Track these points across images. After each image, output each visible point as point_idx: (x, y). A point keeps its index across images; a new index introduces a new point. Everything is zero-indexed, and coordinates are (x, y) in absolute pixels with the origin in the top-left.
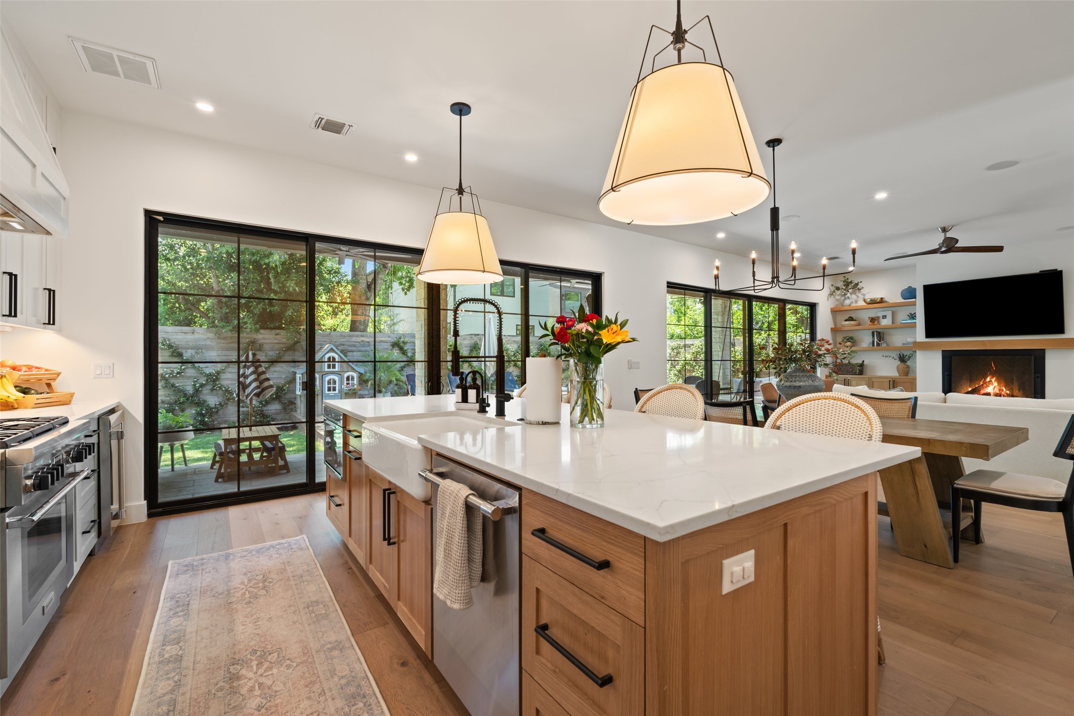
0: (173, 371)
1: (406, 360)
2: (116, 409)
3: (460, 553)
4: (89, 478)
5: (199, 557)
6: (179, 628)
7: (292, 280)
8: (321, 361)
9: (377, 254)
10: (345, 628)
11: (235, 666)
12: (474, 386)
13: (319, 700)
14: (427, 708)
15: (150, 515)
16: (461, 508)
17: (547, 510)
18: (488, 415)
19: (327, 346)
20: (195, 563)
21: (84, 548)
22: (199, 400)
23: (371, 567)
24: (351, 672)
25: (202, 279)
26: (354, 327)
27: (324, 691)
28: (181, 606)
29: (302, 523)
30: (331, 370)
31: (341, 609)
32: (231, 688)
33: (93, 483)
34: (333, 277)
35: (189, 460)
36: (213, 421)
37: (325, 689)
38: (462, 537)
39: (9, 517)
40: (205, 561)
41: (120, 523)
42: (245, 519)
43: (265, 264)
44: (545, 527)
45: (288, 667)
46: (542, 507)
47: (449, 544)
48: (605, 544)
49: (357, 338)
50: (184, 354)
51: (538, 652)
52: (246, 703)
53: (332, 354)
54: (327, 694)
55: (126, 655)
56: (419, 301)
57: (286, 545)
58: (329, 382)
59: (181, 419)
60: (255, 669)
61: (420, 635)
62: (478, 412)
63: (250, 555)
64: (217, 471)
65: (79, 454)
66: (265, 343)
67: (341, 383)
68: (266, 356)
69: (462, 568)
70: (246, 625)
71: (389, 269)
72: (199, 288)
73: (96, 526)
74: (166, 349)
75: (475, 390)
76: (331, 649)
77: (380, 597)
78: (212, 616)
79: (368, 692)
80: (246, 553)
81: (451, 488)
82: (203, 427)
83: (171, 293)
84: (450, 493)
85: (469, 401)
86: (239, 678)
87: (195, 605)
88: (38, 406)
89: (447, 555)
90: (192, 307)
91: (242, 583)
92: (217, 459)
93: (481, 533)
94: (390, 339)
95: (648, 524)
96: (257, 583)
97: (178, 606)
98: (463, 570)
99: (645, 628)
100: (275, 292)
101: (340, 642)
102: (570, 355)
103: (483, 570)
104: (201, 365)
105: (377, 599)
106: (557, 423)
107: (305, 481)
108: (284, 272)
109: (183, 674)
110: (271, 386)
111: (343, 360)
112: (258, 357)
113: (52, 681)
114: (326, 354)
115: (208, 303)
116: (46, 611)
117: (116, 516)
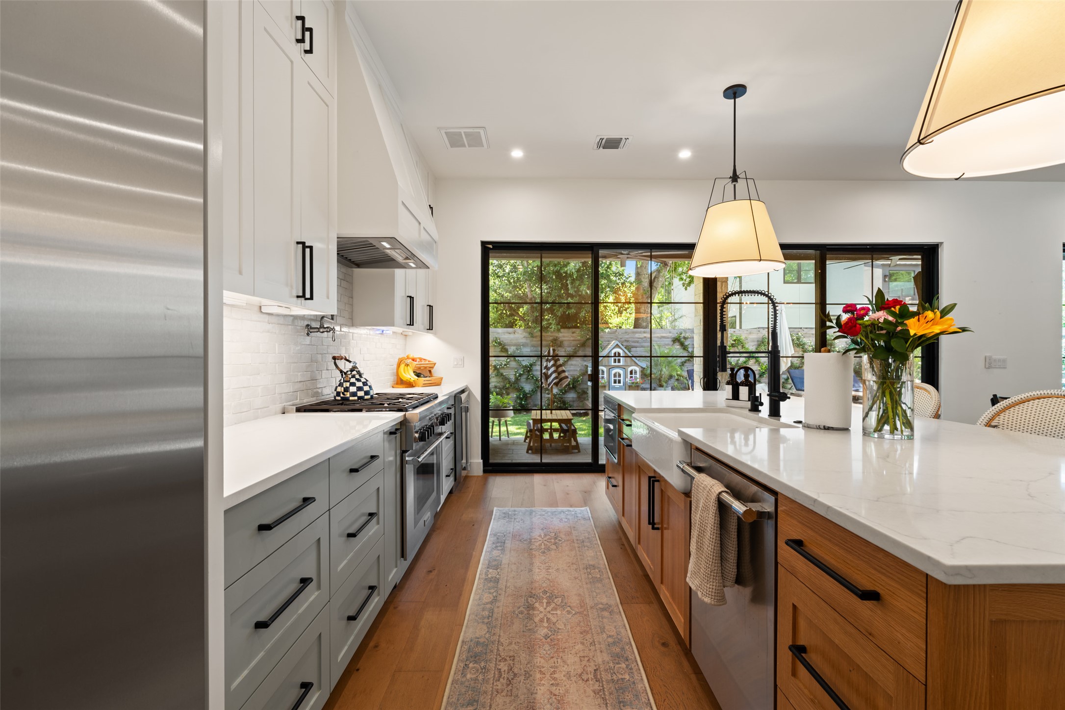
0: (502, 363)
1: (687, 355)
2: (465, 390)
3: (712, 548)
4: (449, 438)
5: (513, 509)
6: (497, 558)
7: (585, 285)
8: (608, 355)
9: (653, 254)
10: (615, 595)
11: (532, 599)
12: (746, 383)
13: (590, 648)
14: (683, 693)
15: (485, 471)
16: (714, 504)
17: (805, 521)
18: (761, 415)
19: (614, 342)
20: (510, 513)
21: (446, 487)
22: (518, 387)
23: (639, 546)
24: (618, 634)
25: (520, 290)
26: (637, 325)
27: (594, 642)
28: (500, 543)
29: (586, 498)
30: (617, 364)
31: (613, 579)
32: (528, 614)
33: (451, 442)
34: (619, 279)
35: (511, 434)
36: (528, 404)
37: (595, 640)
38: (714, 532)
39: (408, 456)
40: (516, 513)
41: (467, 474)
42: (545, 485)
43: (564, 273)
44: (803, 540)
45: (569, 613)
46: (800, 517)
47: (701, 537)
48: (874, 572)
49: (640, 334)
50: (509, 350)
51: (794, 673)
52: (537, 629)
53: (617, 350)
54: (596, 646)
55: (467, 568)
56: (698, 295)
57: (573, 513)
58: (615, 376)
59: (506, 401)
60: (545, 607)
61: (680, 621)
62: (750, 410)
63: (546, 515)
64: (527, 444)
65: (443, 419)
66: (565, 340)
67: (625, 377)
68: (565, 351)
69: (713, 564)
70: (541, 569)
71: (670, 266)
72: (519, 297)
73: (454, 472)
74: (497, 346)
75: (747, 387)
76: (603, 610)
77: (646, 576)
78: (519, 556)
79: (630, 657)
80: (544, 513)
81: (705, 483)
82: (522, 408)
83: (501, 303)
84: (703, 487)
85: (740, 398)
86: (534, 609)
87: (508, 544)
88: (425, 385)
89: (699, 547)
90: (514, 313)
91: (540, 536)
92: (528, 435)
93: (736, 534)
94: (671, 335)
95: (929, 558)
96: (550, 539)
97: (498, 542)
98: (715, 566)
99: (926, 685)
100: (572, 296)
101: (610, 606)
102: (863, 350)
103: (738, 571)
104: (520, 359)
105: (644, 578)
106: (846, 430)
107: (590, 461)
108: (579, 278)
109: (499, 592)
110: (567, 377)
111: (626, 355)
112: (557, 352)
113: (428, 571)
114: (612, 350)
115: (525, 308)
116: (426, 524)
117: (465, 469)
